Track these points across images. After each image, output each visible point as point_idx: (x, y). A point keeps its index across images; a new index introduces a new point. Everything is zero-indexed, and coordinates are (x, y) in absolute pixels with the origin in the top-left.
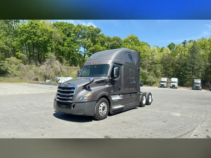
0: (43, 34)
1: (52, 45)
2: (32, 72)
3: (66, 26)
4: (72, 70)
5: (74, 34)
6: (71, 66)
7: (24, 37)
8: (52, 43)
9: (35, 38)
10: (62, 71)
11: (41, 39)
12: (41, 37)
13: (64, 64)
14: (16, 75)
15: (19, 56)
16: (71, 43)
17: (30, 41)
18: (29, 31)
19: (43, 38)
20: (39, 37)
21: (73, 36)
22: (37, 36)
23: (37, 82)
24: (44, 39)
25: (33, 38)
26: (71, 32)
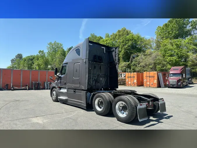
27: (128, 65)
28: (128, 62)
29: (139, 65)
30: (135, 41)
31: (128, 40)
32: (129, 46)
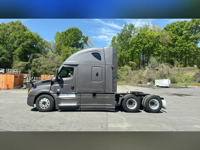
0: (148, 41)
1: (159, 49)
2: (136, 76)
3: (177, 25)
4: (185, 71)
5: (186, 31)
6: (185, 67)
7: (133, 48)
8: (158, 47)
9: (142, 47)
10: (169, 74)
11: (147, 46)
12: (147, 44)
13: (175, 66)
14: (123, 80)
15: (131, 64)
16: (182, 42)
17: (138, 50)
18: (137, 42)
19: (148, 44)
20: (145, 45)
21: (185, 34)
22: (143, 44)
23: (140, 84)
24: (150, 45)
25: (140, 46)
26: (183, 30)
27: (27, 65)
28: (27, 61)
29: (41, 67)
30: (35, 40)
31: (27, 37)
32: (28, 44)
